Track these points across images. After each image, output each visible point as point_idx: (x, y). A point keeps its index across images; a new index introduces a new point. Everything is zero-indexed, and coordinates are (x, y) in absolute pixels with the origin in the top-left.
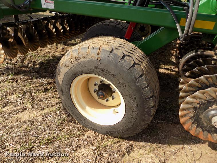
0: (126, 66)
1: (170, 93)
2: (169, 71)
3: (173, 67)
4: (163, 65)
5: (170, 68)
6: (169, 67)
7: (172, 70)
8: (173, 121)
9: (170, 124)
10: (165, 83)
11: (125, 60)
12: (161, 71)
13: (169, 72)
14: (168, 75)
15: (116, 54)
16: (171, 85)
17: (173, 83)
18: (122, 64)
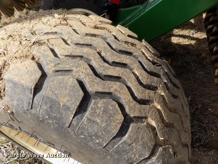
0: (98, 137)
1: (191, 81)
2: (186, 40)
3: (192, 31)
4: (177, 30)
5: (187, 34)
6: (185, 32)
7: (190, 37)
8: (200, 141)
9: (196, 150)
10: (182, 63)
11: (89, 119)
12: (175, 40)
13: (186, 42)
14: (185, 47)
15: (54, 97)
16: (191, 65)
17: (194, 61)
18: (80, 131)
